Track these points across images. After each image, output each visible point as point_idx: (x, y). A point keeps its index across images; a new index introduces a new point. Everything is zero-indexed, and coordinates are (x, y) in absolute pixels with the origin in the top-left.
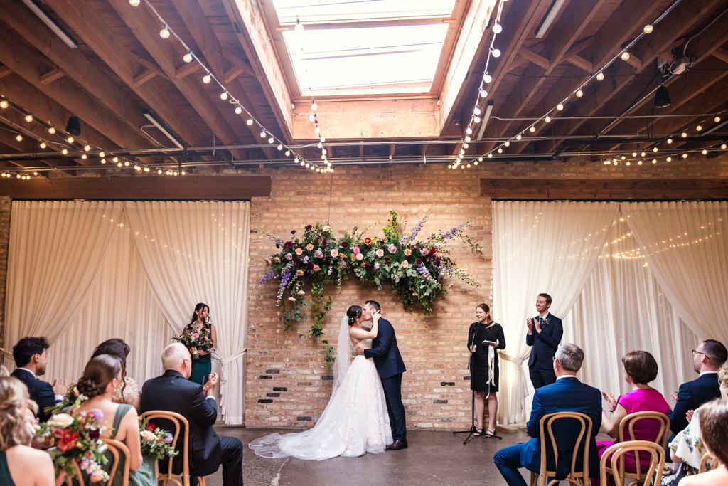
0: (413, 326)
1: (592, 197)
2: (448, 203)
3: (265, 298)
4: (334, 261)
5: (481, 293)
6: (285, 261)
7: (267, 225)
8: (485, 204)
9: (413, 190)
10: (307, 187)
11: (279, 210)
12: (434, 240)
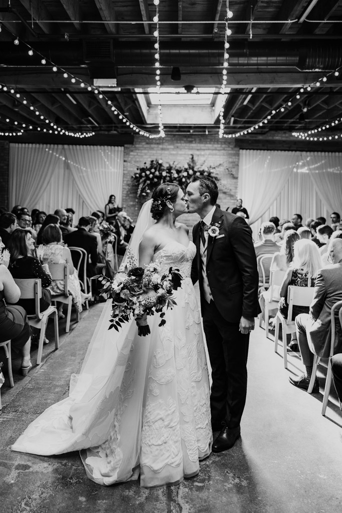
1: (288, 149)
3: (131, 193)
4: (164, 177)
5: (232, 193)
6: (141, 177)
7: (132, 158)
8: (236, 151)
11: (138, 151)
12: (211, 168)
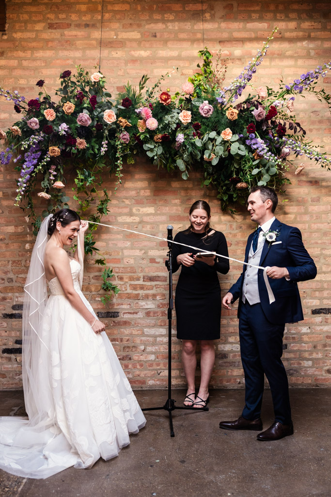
0: (235, 235)
2: (291, 40)
4: (109, 131)
9: (236, 19)
10: (63, 16)
11: (21, 54)
12: (272, 97)
